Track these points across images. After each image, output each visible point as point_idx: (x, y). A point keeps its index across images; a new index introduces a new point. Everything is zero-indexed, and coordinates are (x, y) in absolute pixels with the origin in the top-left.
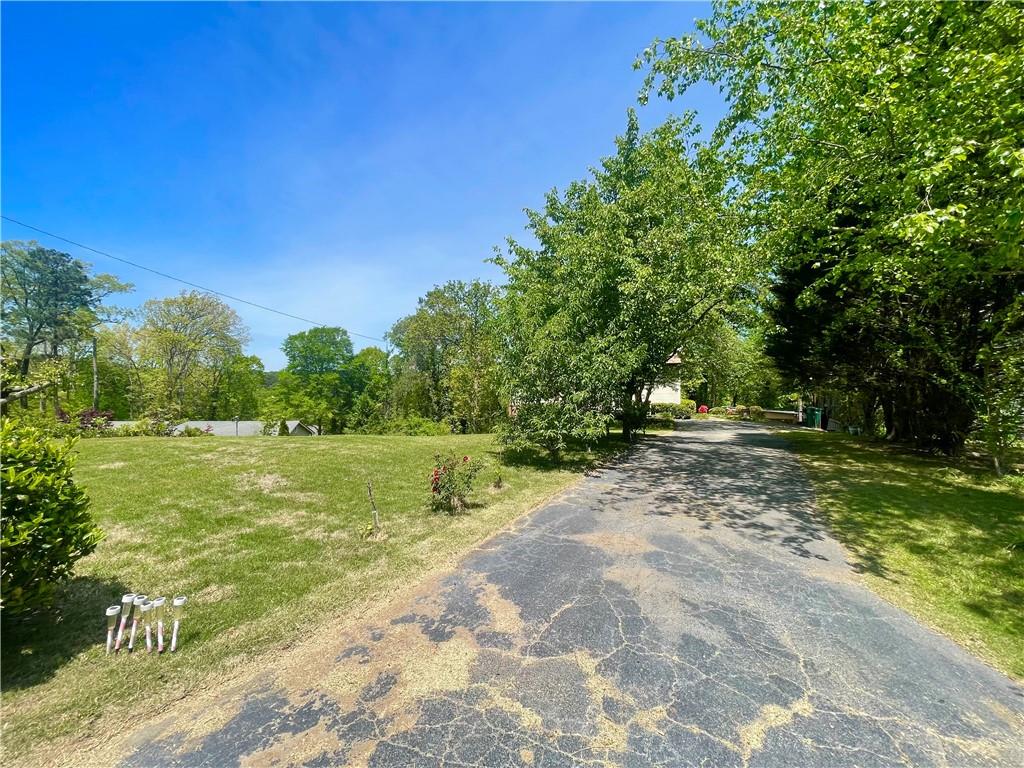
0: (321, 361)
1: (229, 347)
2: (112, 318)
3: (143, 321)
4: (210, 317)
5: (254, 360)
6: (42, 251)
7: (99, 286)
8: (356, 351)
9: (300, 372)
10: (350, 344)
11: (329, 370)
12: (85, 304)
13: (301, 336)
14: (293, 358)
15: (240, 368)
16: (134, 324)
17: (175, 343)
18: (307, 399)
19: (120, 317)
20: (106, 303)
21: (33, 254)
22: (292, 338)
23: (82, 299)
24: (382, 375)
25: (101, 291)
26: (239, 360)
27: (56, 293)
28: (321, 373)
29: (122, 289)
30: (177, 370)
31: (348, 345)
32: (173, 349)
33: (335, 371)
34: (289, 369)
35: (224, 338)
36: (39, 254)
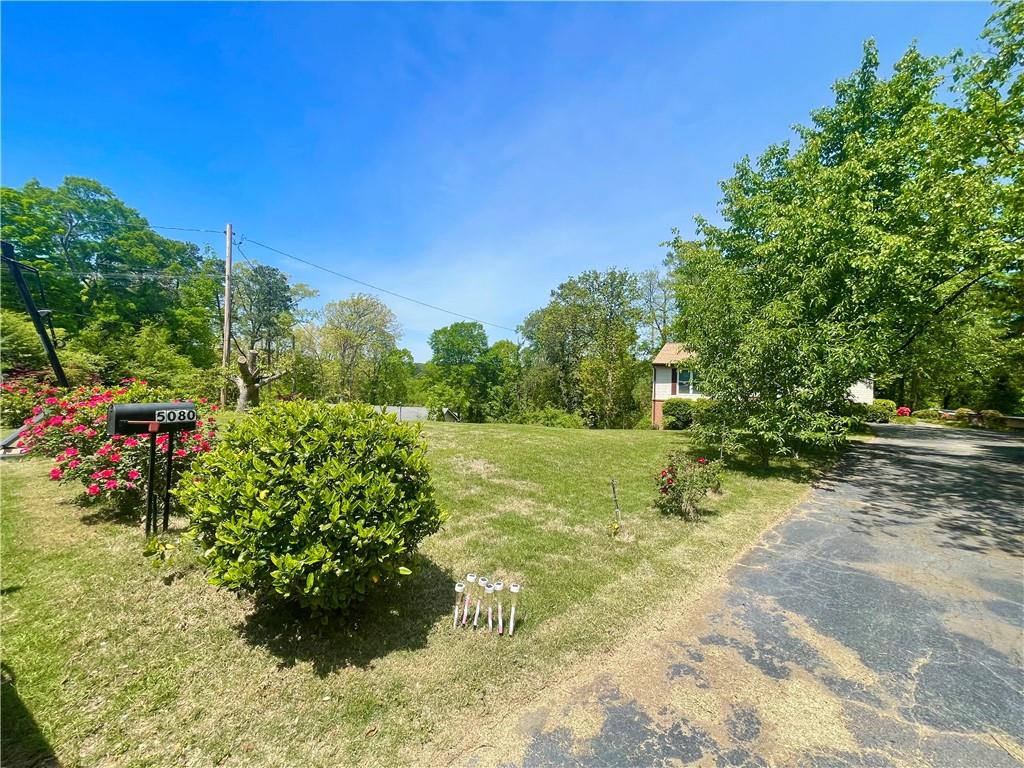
0: (460, 353)
1: (386, 342)
2: (304, 318)
3: (325, 320)
4: (372, 316)
5: (405, 352)
6: (261, 267)
7: (296, 293)
8: (491, 344)
9: (443, 364)
10: (485, 338)
11: (467, 362)
12: (287, 308)
13: (444, 331)
14: (437, 351)
15: (394, 359)
16: (317, 323)
17: (347, 339)
18: (448, 388)
19: (309, 318)
20: (301, 307)
21: (255, 271)
22: (437, 333)
23: (285, 304)
24: (513, 367)
25: (297, 298)
26: (394, 352)
27: (270, 300)
28: (461, 364)
29: (311, 294)
30: (348, 361)
31: (483, 338)
32: (346, 344)
33: (472, 363)
34: (434, 360)
35: (383, 333)
36: (259, 270)
